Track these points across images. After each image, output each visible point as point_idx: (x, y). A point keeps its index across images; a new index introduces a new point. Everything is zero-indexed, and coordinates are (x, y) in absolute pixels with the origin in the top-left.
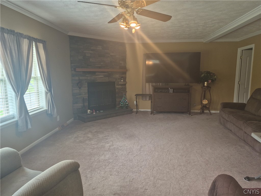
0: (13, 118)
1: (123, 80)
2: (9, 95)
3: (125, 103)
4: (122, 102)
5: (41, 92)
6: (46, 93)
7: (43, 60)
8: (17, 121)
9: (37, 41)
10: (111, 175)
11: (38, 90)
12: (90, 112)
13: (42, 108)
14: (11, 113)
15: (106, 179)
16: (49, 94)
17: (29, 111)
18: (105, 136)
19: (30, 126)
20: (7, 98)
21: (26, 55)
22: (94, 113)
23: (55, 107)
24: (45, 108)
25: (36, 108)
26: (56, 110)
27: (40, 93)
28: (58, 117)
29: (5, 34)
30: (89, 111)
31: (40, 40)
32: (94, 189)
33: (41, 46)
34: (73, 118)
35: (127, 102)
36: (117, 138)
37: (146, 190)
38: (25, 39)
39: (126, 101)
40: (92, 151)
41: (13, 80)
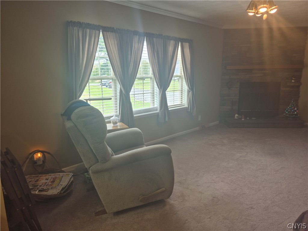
0: (157, 110)
1: (294, 80)
2: (155, 91)
3: (292, 112)
4: (287, 111)
5: (185, 90)
6: (188, 92)
7: (188, 58)
8: (158, 113)
9: (183, 41)
10: (222, 181)
11: (182, 88)
12: (237, 117)
13: (184, 106)
14: (156, 106)
15: (214, 183)
16: (191, 93)
17: (169, 107)
18: (242, 146)
19: (167, 119)
20: (153, 93)
21: (170, 56)
22: (243, 119)
23: (195, 106)
24: (186, 106)
25: (178, 105)
26: (195, 109)
27: (183, 91)
28: (200, 117)
29: (154, 39)
30: (236, 115)
31: (187, 39)
32: (198, 186)
33: (187, 45)
34: (218, 121)
35: (295, 111)
36: (256, 151)
37: (251, 208)
38: (171, 41)
39: (294, 109)
40: (218, 155)
41: (157, 78)
